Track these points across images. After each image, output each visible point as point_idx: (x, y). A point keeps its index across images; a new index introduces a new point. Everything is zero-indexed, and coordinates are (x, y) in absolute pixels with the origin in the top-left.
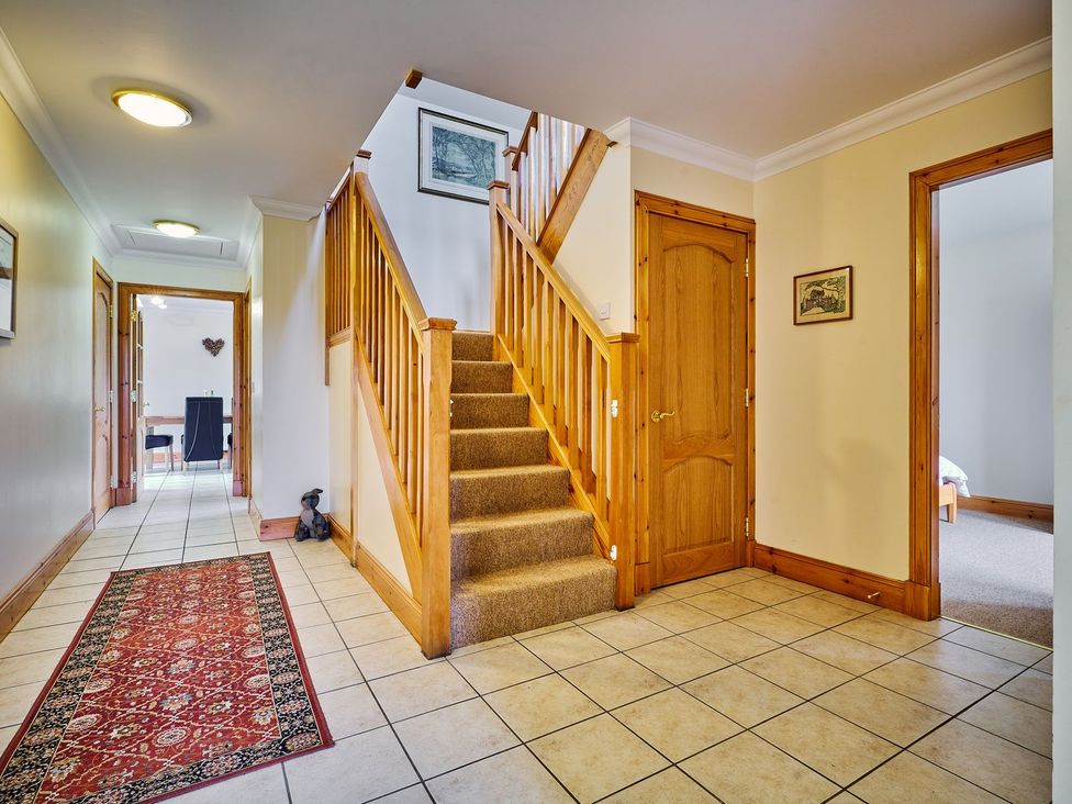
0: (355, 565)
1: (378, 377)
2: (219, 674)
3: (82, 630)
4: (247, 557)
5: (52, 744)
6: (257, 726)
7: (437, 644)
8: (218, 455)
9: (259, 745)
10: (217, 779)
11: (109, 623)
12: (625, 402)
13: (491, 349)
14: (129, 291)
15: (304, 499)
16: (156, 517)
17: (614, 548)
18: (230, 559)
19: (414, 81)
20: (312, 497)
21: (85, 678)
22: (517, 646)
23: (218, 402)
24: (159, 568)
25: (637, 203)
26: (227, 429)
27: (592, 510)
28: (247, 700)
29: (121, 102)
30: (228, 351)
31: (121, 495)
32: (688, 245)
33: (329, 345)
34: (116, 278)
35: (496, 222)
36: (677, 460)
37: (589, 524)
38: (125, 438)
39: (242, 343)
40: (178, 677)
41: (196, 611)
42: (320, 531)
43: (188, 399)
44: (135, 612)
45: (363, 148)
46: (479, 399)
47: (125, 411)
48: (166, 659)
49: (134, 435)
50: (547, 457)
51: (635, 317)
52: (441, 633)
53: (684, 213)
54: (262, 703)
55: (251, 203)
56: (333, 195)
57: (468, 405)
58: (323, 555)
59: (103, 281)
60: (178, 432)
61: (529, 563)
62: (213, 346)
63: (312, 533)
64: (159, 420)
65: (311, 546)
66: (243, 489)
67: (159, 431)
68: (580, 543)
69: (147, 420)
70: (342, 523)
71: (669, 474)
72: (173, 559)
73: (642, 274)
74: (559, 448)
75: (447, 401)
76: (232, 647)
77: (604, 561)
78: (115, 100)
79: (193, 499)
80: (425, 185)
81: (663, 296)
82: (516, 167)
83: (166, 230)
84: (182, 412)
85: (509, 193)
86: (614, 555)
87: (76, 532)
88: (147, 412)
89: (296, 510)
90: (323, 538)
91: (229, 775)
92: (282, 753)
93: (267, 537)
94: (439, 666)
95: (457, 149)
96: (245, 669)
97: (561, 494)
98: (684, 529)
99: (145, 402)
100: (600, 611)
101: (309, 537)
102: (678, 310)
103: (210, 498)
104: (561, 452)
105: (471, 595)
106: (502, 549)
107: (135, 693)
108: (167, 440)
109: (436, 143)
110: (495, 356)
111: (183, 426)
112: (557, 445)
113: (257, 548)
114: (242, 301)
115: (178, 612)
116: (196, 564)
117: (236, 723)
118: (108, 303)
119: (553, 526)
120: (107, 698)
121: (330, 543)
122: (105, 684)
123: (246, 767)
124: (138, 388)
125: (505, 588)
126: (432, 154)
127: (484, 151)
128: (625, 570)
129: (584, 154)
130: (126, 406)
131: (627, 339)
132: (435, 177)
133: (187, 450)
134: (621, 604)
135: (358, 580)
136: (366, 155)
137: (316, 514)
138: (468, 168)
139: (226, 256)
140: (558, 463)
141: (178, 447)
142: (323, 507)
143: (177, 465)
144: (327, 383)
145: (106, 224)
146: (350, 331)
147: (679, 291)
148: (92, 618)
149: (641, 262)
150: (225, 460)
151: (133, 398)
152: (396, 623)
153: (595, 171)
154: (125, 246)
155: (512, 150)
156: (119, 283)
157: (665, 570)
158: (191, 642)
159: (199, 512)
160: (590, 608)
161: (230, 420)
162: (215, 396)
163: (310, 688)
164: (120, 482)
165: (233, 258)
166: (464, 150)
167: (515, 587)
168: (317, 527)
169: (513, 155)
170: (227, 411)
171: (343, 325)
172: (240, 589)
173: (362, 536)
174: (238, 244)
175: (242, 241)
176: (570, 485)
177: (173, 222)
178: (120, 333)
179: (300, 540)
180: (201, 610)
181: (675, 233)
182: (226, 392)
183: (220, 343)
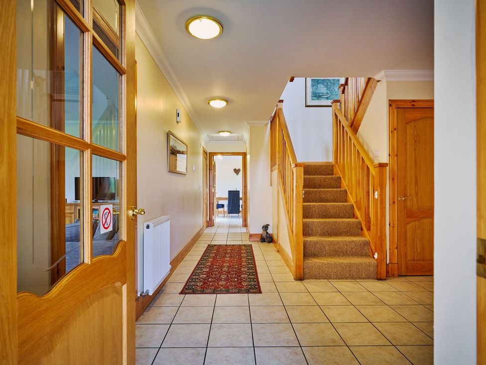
0: (278, 252)
1: (284, 184)
2: (234, 273)
3: (202, 257)
4: (245, 245)
5: (197, 279)
6: (243, 285)
7: (298, 276)
8: (238, 212)
9: (243, 289)
10: (232, 293)
11: (208, 257)
12: (381, 192)
13: (333, 170)
14: (212, 155)
15: (263, 227)
16: (220, 231)
17: (376, 254)
18: (240, 245)
19: (292, 80)
20: (266, 227)
21: (203, 267)
22: (328, 283)
23: (238, 192)
24: (220, 245)
25: (390, 105)
26: (241, 202)
27: (369, 237)
28: (241, 280)
29: (210, 103)
30: (241, 173)
31: (210, 223)
32: (421, 119)
33: (272, 171)
34: (208, 151)
35: (334, 117)
36: (415, 219)
37: (367, 244)
38: (211, 204)
39: (245, 170)
40: (224, 271)
41: (229, 257)
42: (268, 239)
43: (229, 191)
44: (214, 255)
45: (280, 99)
46: (324, 191)
47: (211, 195)
48: (222, 267)
49: (213, 204)
50: (354, 216)
51: (389, 155)
52: (299, 272)
53: (417, 105)
54: (244, 281)
55: (246, 123)
56: (273, 115)
57: (319, 193)
58: (269, 248)
59: (205, 152)
60: (226, 203)
61: (339, 256)
62: (237, 171)
63: (266, 240)
64: (221, 199)
65: (266, 244)
66: (245, 225)
67: (221, 202)
68: (364, 250)
69: (217, 198)
70: (275, 237)
71: (410, 225)
72: (224, 243)
73: (393, 136)
74: (357, 212)
75: (302, 192)
76: (238, 267)
77: (372, 259)
78: (209, 103)
79: (230, 226)
80: (308, 104)
81: (406, 144)
82: (343, 92)
83: (222, 134)
84: (227, 196)
85: (341, 103)
86: (376, 256)
87: (199, 232)
88: (217, 196)
89: (260, 231)
90: (269, 242)
91: (235, 293)
92: (248, 292)
93: (251, 240)
94: (299, 283)
95: (322, 86)
96: (241, 273)
97: (358, 230)
98: (419, 251)
99: (216, 192)
100: (369, 278)
101: (265, 241)
102: (415, 150)
103: (235, 227)
104: (358, 213)
105: (311, 262)
106: (327, 248)
107: (215, 273)
108: (223, 206)
109: (313, 86)
110: (335, 173)
111: (227, 201)
112: (356, 210)
113: (248, 243)
114: (244, 155)
115: (225, 257)
116: (230, 245)
117: (237, 283)
118: (206, 160)
119: (350, 242)
120: (208, 272)
121: (271, 244)
122: (208, 270)
123: (239, 292)
124: (214, 187)
125: (325, 262)
126: (311, 90)
127: (334, 84)
128: (381, 263)
129: (369, 86)
130: (211, 194)
131: (382, 166)
132: (312, 100)
133: (228, 210)
134: (378, 278)
135: (279, 256)
136: (281, 101)
137: (267, 233)
138: (327, 93)
139: (240, 139)
140: (357, 218)
141: (226, 208)
142: (270, 231)
143: (226, 215)
144: (271, 185)
145: (206, 135)
146: (277, 166)
147: (415, 141)
148: (204, 255)
149: (393, 130)
150: (240, 214)
151: (213, 191)
152: (288, 270)
153: (373, 93)
154: (210, 140)
155: (342, 85)
156: (209, 153)
157: (407, 268)
158: (228, 264)
159: (232, 230)
160: (363, 276)
161: (241, 198)
162: (237, 190)
163: (258, 280)
164: (210, 219)
165: (242, 140)
166: (325, 85)
167: (329, 262)
168: (267, 239)
169: (342, 87)
170: (241, 196)
171: (275, 164)
172: (242, 253)
173: (280, 241)
174: (243, 136)
175: (244, 135)
176: (361, 227)
177: (224, 132)
178: (209, 169)
179: (262, 242)
180: (231, 257)
181: (411, 115)
182: (240, 188)
183: (239, 170)
